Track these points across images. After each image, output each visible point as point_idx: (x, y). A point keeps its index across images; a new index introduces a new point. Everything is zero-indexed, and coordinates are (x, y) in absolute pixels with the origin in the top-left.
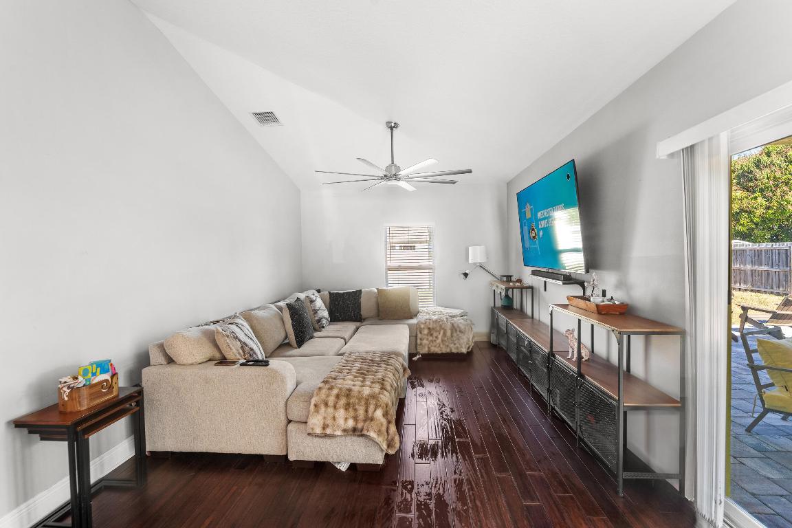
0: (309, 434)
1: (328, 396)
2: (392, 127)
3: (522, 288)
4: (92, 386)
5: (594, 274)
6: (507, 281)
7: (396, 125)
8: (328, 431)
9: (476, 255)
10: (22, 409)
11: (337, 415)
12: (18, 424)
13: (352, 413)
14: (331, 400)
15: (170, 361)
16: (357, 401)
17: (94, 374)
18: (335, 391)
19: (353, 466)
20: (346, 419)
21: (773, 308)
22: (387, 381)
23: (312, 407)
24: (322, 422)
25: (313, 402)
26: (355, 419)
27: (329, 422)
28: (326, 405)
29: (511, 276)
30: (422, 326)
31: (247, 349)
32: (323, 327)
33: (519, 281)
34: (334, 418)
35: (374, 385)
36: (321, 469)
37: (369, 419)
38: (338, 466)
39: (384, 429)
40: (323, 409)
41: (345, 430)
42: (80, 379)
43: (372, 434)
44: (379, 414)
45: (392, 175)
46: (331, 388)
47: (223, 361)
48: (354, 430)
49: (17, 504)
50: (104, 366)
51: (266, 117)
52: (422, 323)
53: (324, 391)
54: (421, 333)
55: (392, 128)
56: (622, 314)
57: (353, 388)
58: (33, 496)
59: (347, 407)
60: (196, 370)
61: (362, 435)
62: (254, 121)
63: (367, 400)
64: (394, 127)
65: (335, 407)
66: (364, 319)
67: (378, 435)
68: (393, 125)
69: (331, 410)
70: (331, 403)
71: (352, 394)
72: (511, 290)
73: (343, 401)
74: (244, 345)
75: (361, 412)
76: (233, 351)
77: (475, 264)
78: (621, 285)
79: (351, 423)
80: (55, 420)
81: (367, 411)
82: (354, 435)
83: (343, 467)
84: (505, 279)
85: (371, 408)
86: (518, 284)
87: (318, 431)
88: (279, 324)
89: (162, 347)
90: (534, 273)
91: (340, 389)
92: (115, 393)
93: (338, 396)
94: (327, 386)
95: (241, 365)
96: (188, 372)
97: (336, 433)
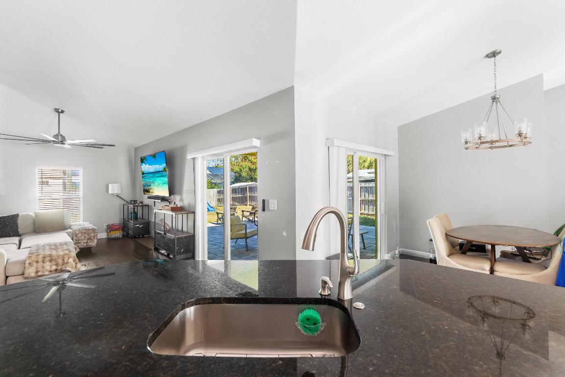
0: (26, 278)
1: (37, 258)
2: (59, 112)
3: (143, 206)
5: (172, 197)
6: (134, 203)
7: (63, 111)
8: (40, 274)
9: (114, 189)
11: (45, 265)
13: (54, 262)
14: (40, 259)
16: (57, 258)
18: (41, 256)
20: (51, 266)
21: (250, 210)
23: (27, 265)
24: (35, 270)
25: (27, 263)
26: (57, 265)
27: (40, 269)
28: (37, 262)
29: (136, 201)
30: (77, 232)
33: (142, 203)
34: (43, 267)
37: (65, 263)
39: (74, 266)
40: (35, 264)
41: (50, 271)
43: (68, 269)
44: (70, 260)
45: (59, 141)
46: (38, 255)
48: (57, 270)
52: (77, 231)
53: (34, 257)
54: (76, 236)
56: (180, 210)
59: (51, 261)
61: (62, 271)
63: (63, 256)
64: (61, 112)
65: (43, 262)
66: (23, 234)
69: (40, 264)
70: (40, 261)
71: (53, 255)
72: (136, 207)
73: (47, 259)
75: (60, 261)
77: (113, 194)
78: (181, 200)
79: (54, 267)
81: (63, 261)
84: (133, 202)
85: (66, 259)
86: (141, 204)
87: (33, 275)
90: (149, 198)
93: (44, 258)
97: (45, 273)
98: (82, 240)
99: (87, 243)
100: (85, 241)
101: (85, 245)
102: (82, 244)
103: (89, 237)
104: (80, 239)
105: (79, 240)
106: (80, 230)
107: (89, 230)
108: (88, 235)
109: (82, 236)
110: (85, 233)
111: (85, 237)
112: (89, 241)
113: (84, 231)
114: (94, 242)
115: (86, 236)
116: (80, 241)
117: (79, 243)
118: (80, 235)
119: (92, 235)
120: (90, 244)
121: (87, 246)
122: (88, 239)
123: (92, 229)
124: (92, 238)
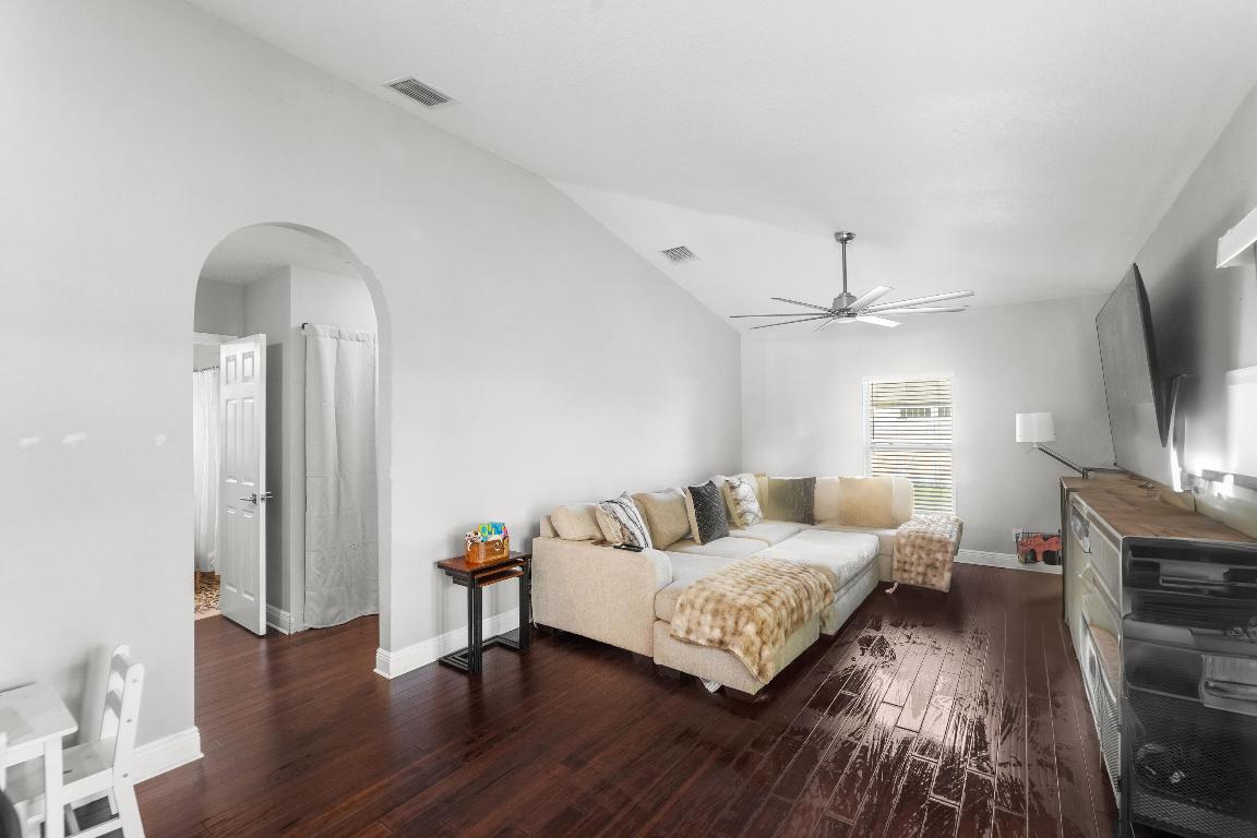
0: (672, 636)
1: (697, 597)
2: (845, 239)
4: (488, 543)
7: (850, 236)
8: (692, 637)
10: (444, 555)
11: (702, 621)
12: (440, 565)
13: (719, 622)
14: (700, 601)
15: (556, 535)
16: (728, 609)
17: (490, 533)
18: (705, 594)
19: (722, 689)
20: (713, 627)
22: (779, 596)
23: (678, 605)
24: (686, 626)
25: (680, 600)
26: (723, 629)
27: (694, 626)
28: (693, 607)
30: (903, 541)
31: (627, 533)
32: (747, 524)
34: (699, 623)
35: (756, 596)
36: (688, 683)
37: (736, 633)
38: (707, 686)
39: (755, 649)
40: (688, 611)
41: (711, 641)
42: (479, 535)
43: (737, 651)
44: (750, 629)
45: (843, 308)
46: (703, 590)
47: (603, 542)
48: (721, 642)
49: (438, 634)
50: (498, 528)
51: (679, 253)
52: (903, 536)
53: (693, 590)
54: (899, 551)
55: (844, 241)
57: (728, 594)
58: (448, 631)
59: (715, 613)
60: (575, 545)
61: (728, 651)
62: (666, 260)
63: (740, 610)
64: (847, 239)
65: (702, 612)
66: (820, 522)
67: (745, 654)
68: (845, 236)
69: (697, 613)
70: (697, 605)
71: (725, 600)
73: (711, 606)
74: (624, 527)
75: (730, 623)
76: (613, 534)
79: (717, 634)
80: (462, 567)
81: (736, 623)
82: (719, 648)
83: (712, 688)
85: (743, 620)
87: (681, 634)
88: (680, 510)
89: (549, 518)
91: (713, 592)
92: (505, 555)
93: (707, 600)
94: (700, 586)
95: (615, 547)
96: (568, 546)
97: (700, 642)
98: (912, 564)
99: (925, 574)
100: (921, 569)
101: (920, 579)
102: (913, 575)
103: (930, 562)
104: (908, 560)
105: (905, 563)
106: (910, 536)
107: (931, 540)
108: (928, 555)
109: (913, 554)
110: (922, 548)
111: (920, 558)
112: (930, 572)
113: (919, 541)
114: (943, 578)
115: (924, 556)
116: (907, 567)
117: (905, 571)
118: (908, 550)
119: (939, 556)
120: (934, 580)
121: (924, 582)
122: (928, 566)
123: (940, 541)
124: (938, 564)
